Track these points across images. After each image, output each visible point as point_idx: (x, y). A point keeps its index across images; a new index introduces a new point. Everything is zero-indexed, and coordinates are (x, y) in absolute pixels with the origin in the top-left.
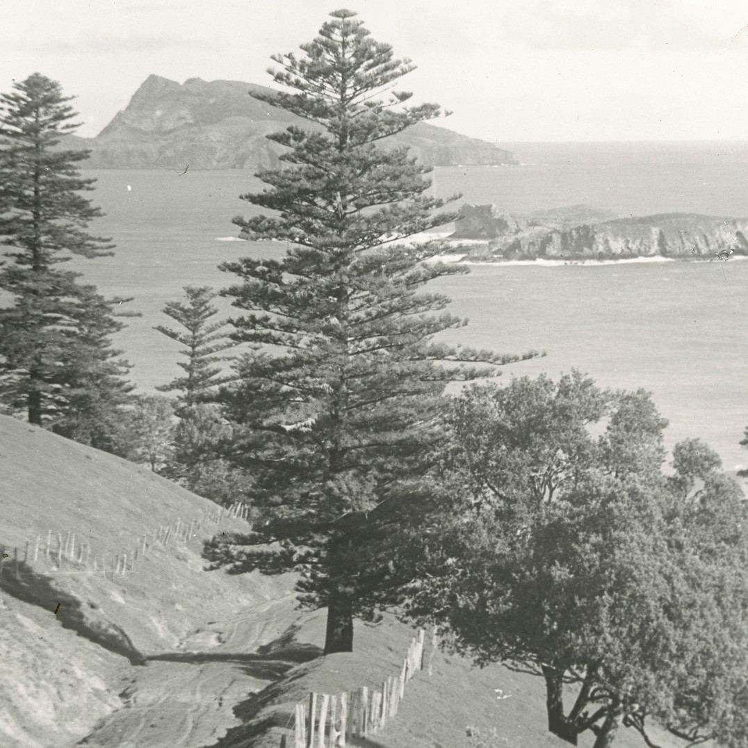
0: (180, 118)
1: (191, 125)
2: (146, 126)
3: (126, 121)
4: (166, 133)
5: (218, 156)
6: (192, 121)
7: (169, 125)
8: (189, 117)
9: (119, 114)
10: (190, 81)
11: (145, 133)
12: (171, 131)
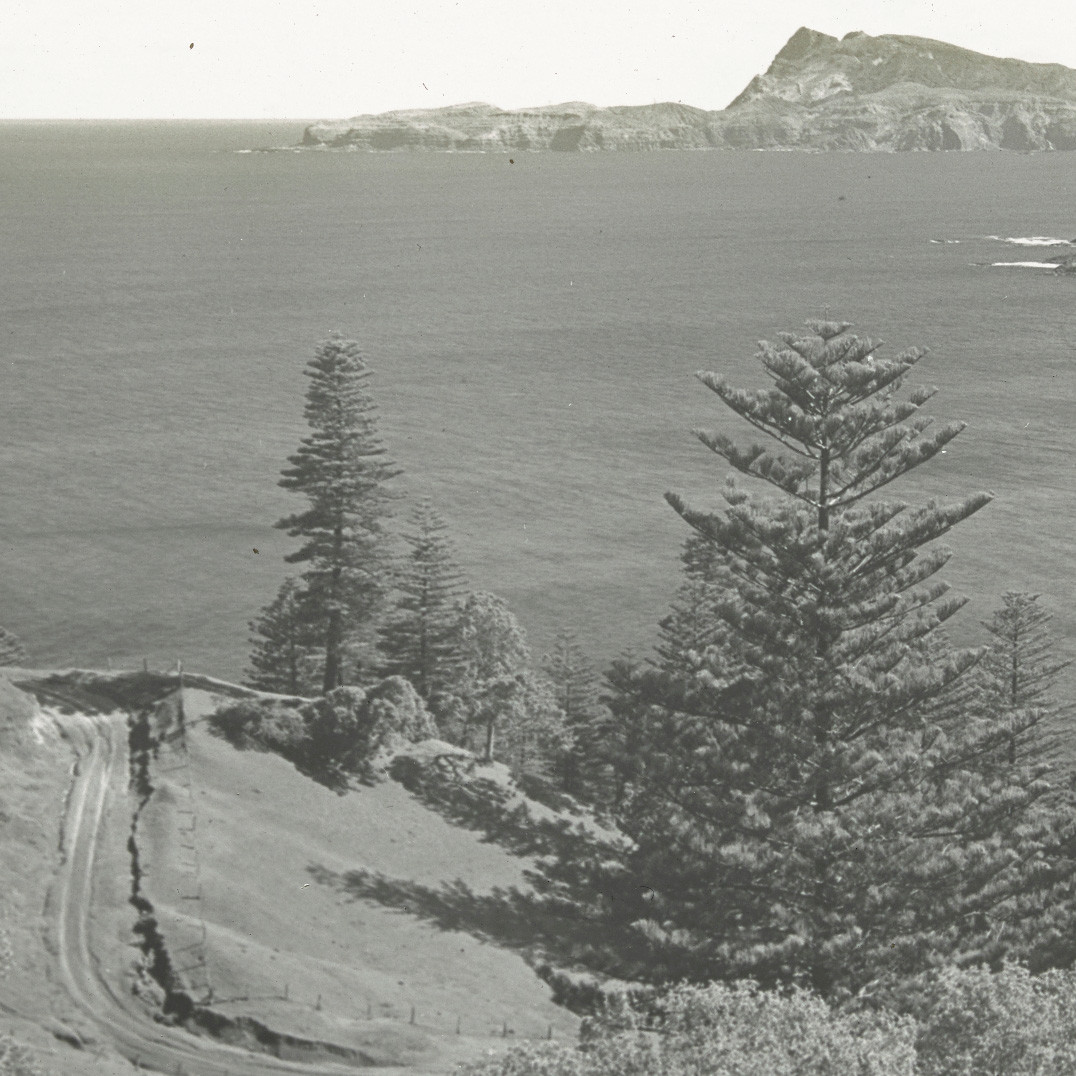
0: (835, 85)
1: (847, 94)
2: (790, 96)
3: (764, 89)
4: (814, 104)
5: (879, 134)
6: (848, 89)
7: (820, 94)
8: (845, 83)
9: (756, 80)
10: (850, 36)
11: (787, 104)
12: (822, 101)
